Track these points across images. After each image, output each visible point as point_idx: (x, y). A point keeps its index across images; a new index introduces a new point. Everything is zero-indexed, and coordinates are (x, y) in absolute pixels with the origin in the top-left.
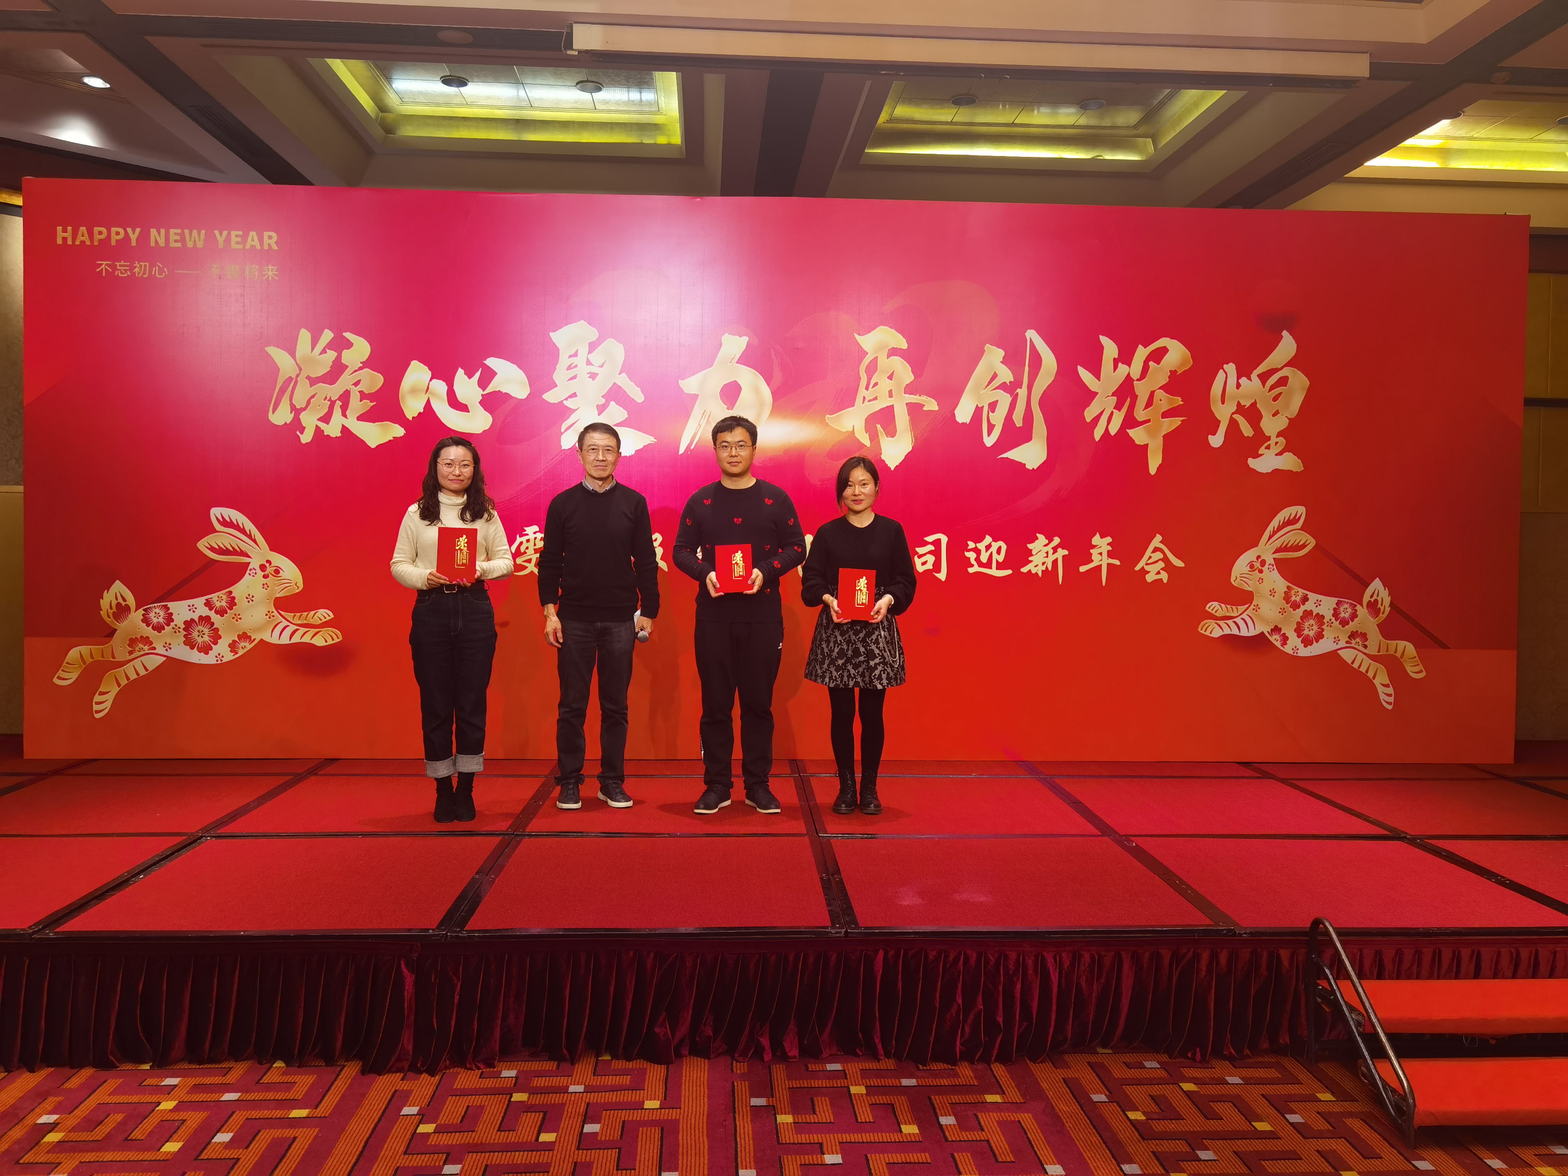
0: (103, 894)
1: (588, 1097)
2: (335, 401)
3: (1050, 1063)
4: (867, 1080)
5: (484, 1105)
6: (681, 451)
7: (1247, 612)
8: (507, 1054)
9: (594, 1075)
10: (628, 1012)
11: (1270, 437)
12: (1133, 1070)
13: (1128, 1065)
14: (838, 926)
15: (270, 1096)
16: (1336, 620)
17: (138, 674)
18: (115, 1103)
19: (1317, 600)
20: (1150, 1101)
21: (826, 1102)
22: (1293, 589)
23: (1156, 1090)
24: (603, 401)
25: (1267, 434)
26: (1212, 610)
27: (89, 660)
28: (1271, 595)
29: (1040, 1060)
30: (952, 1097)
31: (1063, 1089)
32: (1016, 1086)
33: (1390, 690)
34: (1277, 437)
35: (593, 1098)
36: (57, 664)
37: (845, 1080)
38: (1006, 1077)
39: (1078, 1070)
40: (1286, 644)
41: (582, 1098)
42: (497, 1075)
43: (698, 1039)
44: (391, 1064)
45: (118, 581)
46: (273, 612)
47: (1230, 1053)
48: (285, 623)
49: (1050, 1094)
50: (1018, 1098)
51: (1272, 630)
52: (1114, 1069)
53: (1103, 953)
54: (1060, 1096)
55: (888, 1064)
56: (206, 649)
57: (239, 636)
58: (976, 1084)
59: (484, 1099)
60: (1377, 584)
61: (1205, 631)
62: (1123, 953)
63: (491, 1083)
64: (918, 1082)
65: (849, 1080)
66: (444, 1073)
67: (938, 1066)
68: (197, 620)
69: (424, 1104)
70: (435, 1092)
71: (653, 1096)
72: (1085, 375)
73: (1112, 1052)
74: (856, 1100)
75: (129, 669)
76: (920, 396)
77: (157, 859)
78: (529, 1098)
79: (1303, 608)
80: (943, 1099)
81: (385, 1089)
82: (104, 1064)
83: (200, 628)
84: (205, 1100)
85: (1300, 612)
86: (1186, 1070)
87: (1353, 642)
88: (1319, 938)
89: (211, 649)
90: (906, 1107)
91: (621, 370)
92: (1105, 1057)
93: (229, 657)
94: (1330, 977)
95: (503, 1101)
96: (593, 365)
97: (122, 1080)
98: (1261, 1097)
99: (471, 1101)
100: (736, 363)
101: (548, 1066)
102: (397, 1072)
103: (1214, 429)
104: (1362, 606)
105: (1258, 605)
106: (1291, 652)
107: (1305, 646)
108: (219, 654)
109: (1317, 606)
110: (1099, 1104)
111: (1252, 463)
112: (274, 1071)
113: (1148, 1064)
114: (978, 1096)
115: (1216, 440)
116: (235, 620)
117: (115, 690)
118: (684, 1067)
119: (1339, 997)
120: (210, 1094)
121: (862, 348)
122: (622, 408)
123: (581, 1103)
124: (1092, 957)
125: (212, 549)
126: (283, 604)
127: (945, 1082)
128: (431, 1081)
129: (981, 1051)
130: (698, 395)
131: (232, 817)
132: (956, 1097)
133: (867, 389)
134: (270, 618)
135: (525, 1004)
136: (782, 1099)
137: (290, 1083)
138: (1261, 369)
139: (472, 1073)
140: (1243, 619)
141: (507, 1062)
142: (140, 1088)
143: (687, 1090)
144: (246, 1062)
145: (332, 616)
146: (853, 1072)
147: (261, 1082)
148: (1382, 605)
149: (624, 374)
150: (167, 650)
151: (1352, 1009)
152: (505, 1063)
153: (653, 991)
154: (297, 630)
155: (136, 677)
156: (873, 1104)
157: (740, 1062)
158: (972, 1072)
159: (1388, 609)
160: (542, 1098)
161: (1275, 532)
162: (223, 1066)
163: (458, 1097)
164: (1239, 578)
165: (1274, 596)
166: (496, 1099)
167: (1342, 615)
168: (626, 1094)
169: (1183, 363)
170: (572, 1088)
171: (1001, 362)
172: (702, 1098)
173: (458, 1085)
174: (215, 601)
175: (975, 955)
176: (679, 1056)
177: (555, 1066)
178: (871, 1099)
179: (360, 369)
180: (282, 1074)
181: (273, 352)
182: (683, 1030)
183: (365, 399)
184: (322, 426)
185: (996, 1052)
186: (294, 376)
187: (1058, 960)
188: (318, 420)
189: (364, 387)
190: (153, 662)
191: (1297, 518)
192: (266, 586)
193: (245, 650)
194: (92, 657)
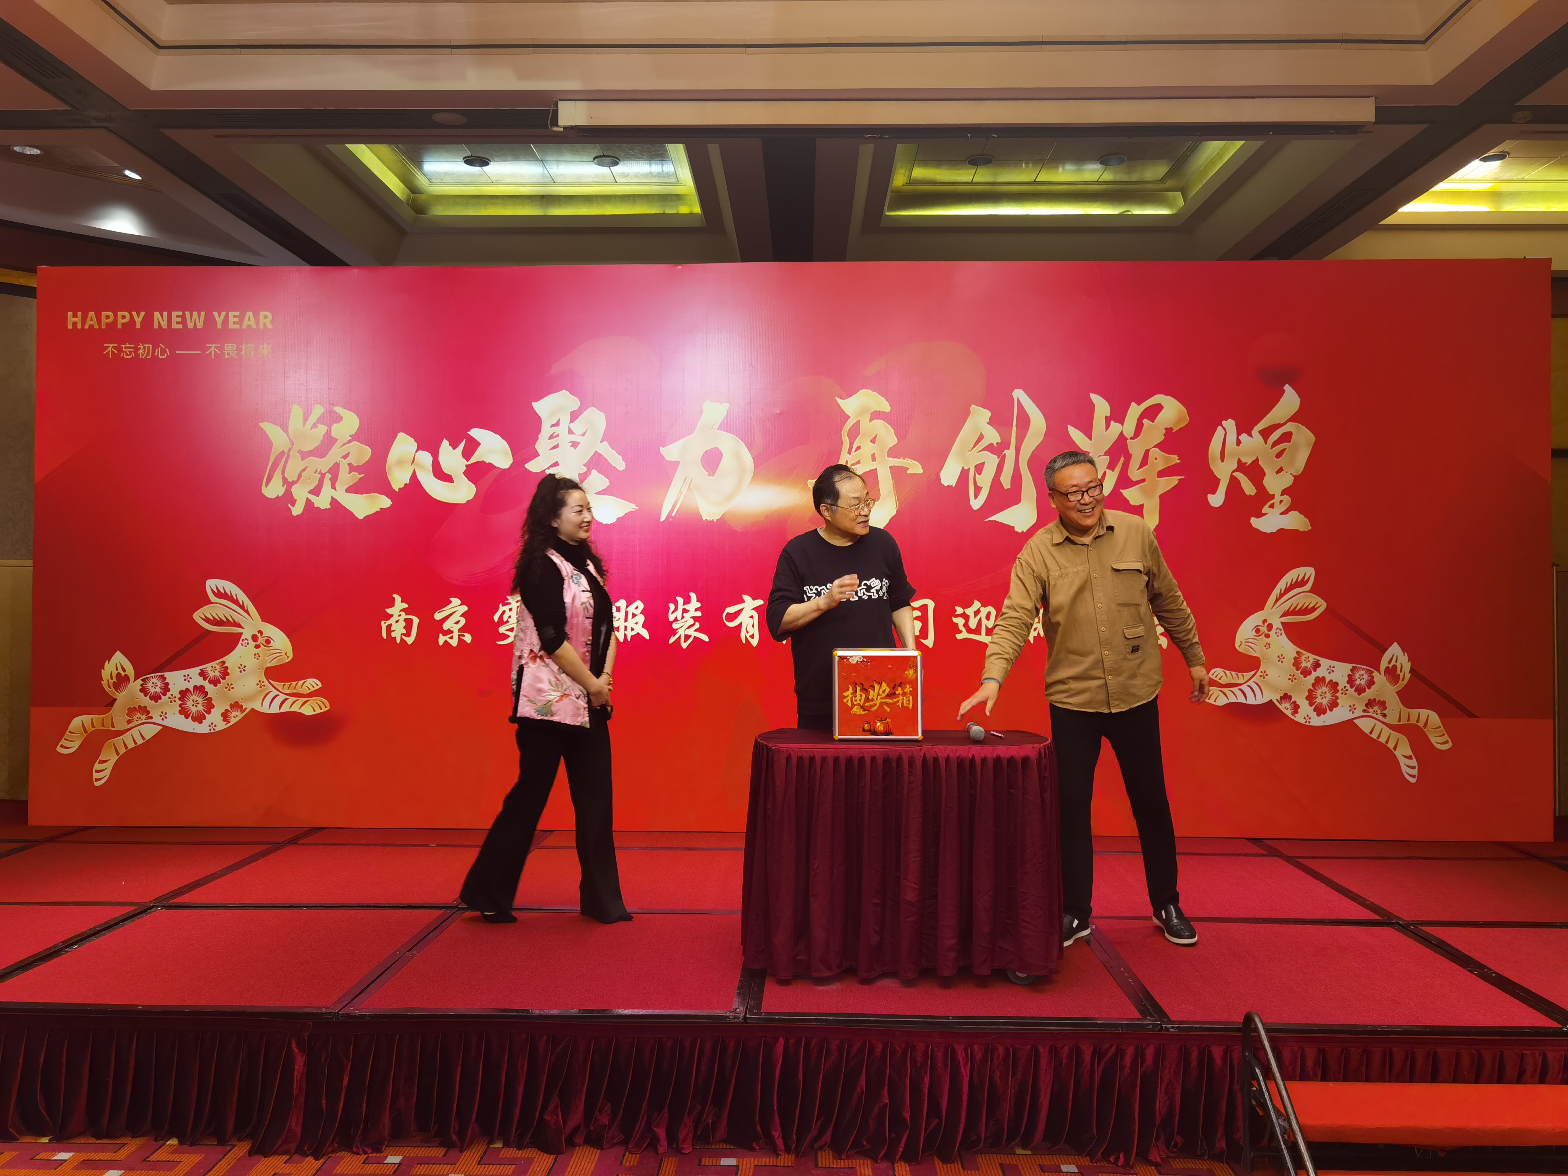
0: (30, 964)
2: (325, 474)
3: (960, 1163)
6: (663, 518)
7: (1253, 679)
8: (397, 1138)
9: (480, 1164)
10: (520, 1098)
11: (1274, 495)
13: (1043, 1169)
16: (1352, 687)
17: (135, 743)
19: (1330, 667)
22: (1303, 655)
24: (585, 469)
25: (1271, 493)
26: (1216, 677)
27: (90, 729)
28: (1279, 661)
29: (950, 1160)
33: (1414, 762)
34: (1281, 495)
36: (61, 730)
40: (1297, 713)
42: (381, 1162)
43: (592, 1128)
44: (277, 1145)
45: (118, 652)
46: (263, 682)
47: (1156, 1158)
48: (275, 692)
51: (1281, 698)
53: (1018, 1046)
55: (784, 1160)
56: (199, 718)
57: (232, 706)
60: (1395, 649)
61: (1209, 699)
62: (1040, 1047)
63: (371, 1169)
66: (330, 1157)
67: (838, 1164)
68: (192, 691)
72: (1075, 434)
75: (127, 738)
76: (904, 459)
77: (98, 929)
79: (1314, 675)
81: (265, 1172)
82: (5, 1136)
83: (195, 697)
85: (1311, 679)
87: (1371, 710)
88: (1251, 1034)
89: (205, 718)
91: (602, 438)
92: (1021, 1159)
93: (221, 726)
94: (1260, 1078)
96: (574, 434)
97: (16, 1153)
100: (718, 429)
101: (436, 1152)
102: (283, 1154)
103: (1213, 488)
104: (1379, 671)
105: (1265, 672)
106: (1303, 721)
107: (1318, 715)
108: (212, 724)
109: (1330, 673)
111: (1255, 522)
112: (165, 1149)
113: (1065, 1168)
115: (1216, 500)
116: (228, 689)
117: (114, 758)
118: (574, 1157)
119: (1267, 1099)
120: (94, 1171)
121: (844, 412)
122: (602, 477)
124: (1006, 1050)
125: (207, 620)
126: (275, 674)
128: (315, 1164)
129: (886, 1148)
130: (679, 462)
131: (193, 886)
133: (849, 453)
134: (261, 687)
135: (416, 1088)
137: (176, 1161)
138: (1262, 425)
139: (357, 1158)
140: (1249, 686)
141: (396, 1147)
142: (30, 1163)
144: (141, 1138)
145: (320, 685)
146: (746, 1168)
147: (149, 1159)
148: (1401, 671)
149: (605, 443)
150: (163, 719)
151: (1277, 1113)
152: (394, 1148)
153: (545, 1076)
154: (286, 699)
155: (134, 745)
157: (633, 1154)
158: (872, 1172)
159: (1408, 676)
161: (1282, 595)
162: (118, 1142)
164: (1243, 643)
165: (1282, 662)
167: (1358, 682)
169: (1180, 420)
171: (988, 423)
173: (338, 1169)
174: (209, 672)
175: (880, 1046)
176: (571, 1143)
177: (443, 1152)
179: (349, 442)
180: (171, 1153)
181: (266, 426)
182: (577, 1118)
183: (354, 471)
184: (313, 498)
185: (901, 1150)
186: (286, 450)
187: (969, 1051)
188: (309, 492)
189: (353, 460)
190: (150, 731)
191: (1305, 579)
192: (257, 655)
193: (237, 719)
194: (93, 726)
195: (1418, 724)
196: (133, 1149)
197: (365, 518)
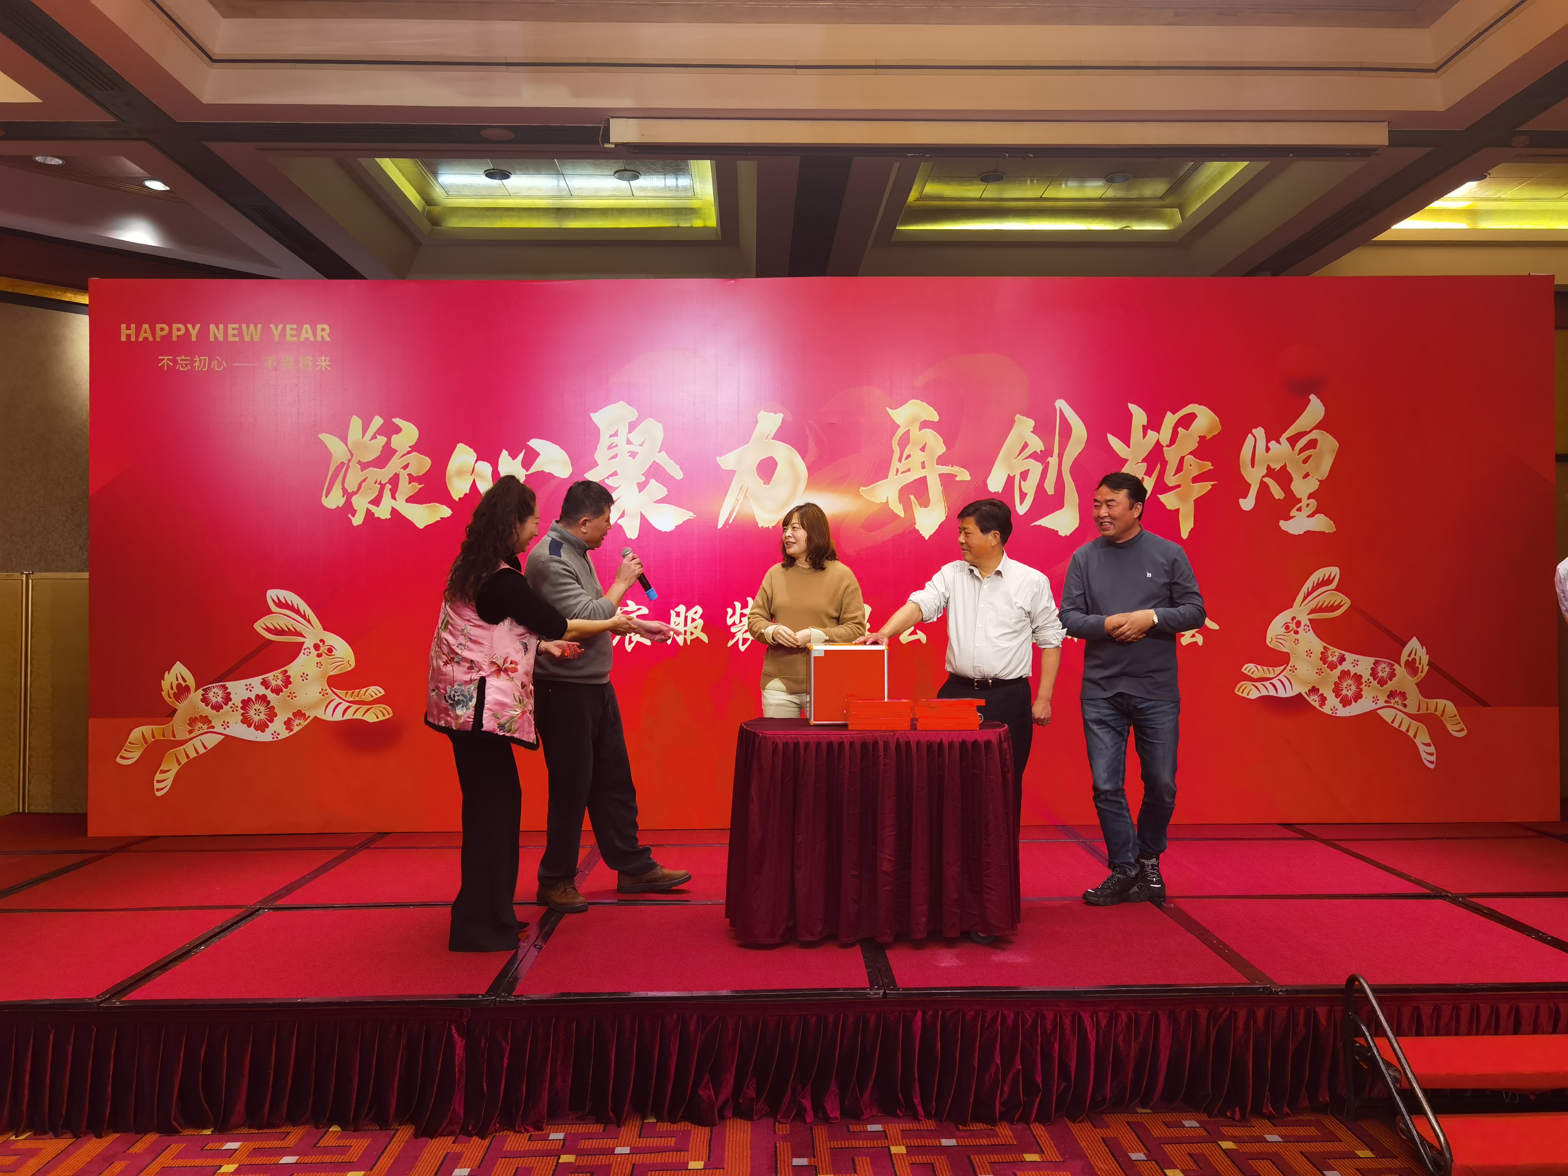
0: (167, 964)
1: (634, 1158)
2: (385, 484)
3: (1089, 1122)
4: (908, 1140)
5: (533, 1166)
6: (719, 527)
7: (1283, 673)
8: (555, 1116)
9: (639, 1138)
10: (673, 1075)
11: (1301, 499)
12: (1171, 1129)
13: (1168, 1125)
14: (876, 987)
15: (327, 1159)
16: (1375, 679)
17: (197, 752)
18: (178, 1167)
19: (1355, 660)
20: (1188, 1159)
21: (867, 1162)
22: (1330, 649)
23: (1195, 1148)
25: (1298, 497)
26: (1249, 672)
27: (151, 740)
28: (1307, 656)
29: (1079, 1120)
30: (991, 1156)
31: (1101, 1148)
32: (1054, 1145)
33: (1432, 749)
34: (1309, 498)
35: (639, 1159)
37: (886, 1141)
38: (1046, 1136)
39: (1117, 1129)
40: (1325, 704)
41: (628, 1159)
42: (546, 1138)
43: (741, 1101)
44: (443, 1126)
45: (178, 663)
46: (326, 690)
47: (1270, 1112)
48: (338, 700)
49: (1089, 1153)
50: (1059, 1158)
51: (1310, 691)
52: (1153, 1127)
53: (1140, 1012)
54: (1099, 1155)
55: (929, 1125)
56: (262, 727)
57: (294, 714)
58: (1015, 1143)
59: (533, 1161)
60: (1414, 644)
61: (1242, 693)
62: (1160, 1012)
63: (539, 1145)
64: (957, 1143)
65: (890, 1140)
66: (494, 1136)
67: (978, 1126)
68: (254, 699)
69: (475, 1165)
70: (485, 1154)
71: (697, 1157)
72: (1115, 442)
73: (1151, 1111)
74: (896, 1159)
75: (189, 748)
76: (952, 466)
77: (217, 930)
78: (576, 1160)
79: (1340, 668)
80: (982, 1158)
81: (437, 1152)
82: (167, 1129)
83: (257, 706)
84: (264, 1163)
85: (1337, 672)
86: (1226, 1129)
87: (1393, 701)
88: (1356, 995)
89: (268, 727)
90: (945, 1166)
91: (660, 448)
92: (1144, 1116)
93: (284, 734)
94: (1367, 1034)
95: (551, 1162)
96: (632, 444)
97: (185, 1145)
98: (1301, 1155)
99: (521, 1163)
100: (772, 439)
101: (594, 1128)
102: (449, 1136)
103: (1244, 492)
104: (1400, 664)
105: (1294, 666)
106: (1330, 713)
107: (1344, 706)
108: (275, 732)
109: (1354, 666)
110: (1138, 1163)
111: (1284, 525)
112: (331, 1135)
113: (1187, 1123)
114: (1017, 1155)
115: (1247, 504)
116: (290, 698)
117: (175, 768)
118: (728, 1129)
119: (1376, 1053)
120: (269, 1158)
121: (894, 421)
122: (661, 486)
123: (627, 1164)
124: (1129, 1016)
125: (268, 630)
126: (336, 682)
127: (984, 1142)
128: (482, 1144)
129: (1021, 1111)
130: (736, 471)
131: (290, 889)
132: (995, 1156)
133: (900, 460)
134: (323, 695)
135: (571, 1068)
136: (823, 1159)
137: (346, 1146)
138: (1290, 432)
139: (521, 1136)
140: (1279, 680)
141: (555, 1125)
142: (202, 1152)
143: (730, 1151)
144: (303, 1126)
145: (383, 693)
146: (893, 1132)
147: (318, 1146)
148: (1420, 664)
149: (663, 452)
150: (225, 729)
151: (1388, 1065)
152: (553, 1126)
153: (697, 1053)
154: (349, 707)
155: (196, 755)
156: (913, 1164)
157: (782, 1124)
158: (1012, 1132)
159: (1426, 668)
160: (589, 1160)
161: (1309, 593)
162: (281, 1131)
163: (507, 1159)
164: (1274, 640)
165: (1310, 657)
166: (544, 1160)
167: (1380, 674)
168: (671, 1155)
169: (1213, 428)
170: (618, 1150)
171: (1032, 432)
172: (745, 1158)
173: (507, 1147)
174: (271, 680)
175: (1012, 1015)
176: (722, 1117)
177: (602, 1128)
178: (911, 1159)
179: (409, 453)
180: (337, 1139)
181: (326, 438)
182: (726, 1092)
183: (414, 482)
184: (373, 508)
185: (1035, 1112)
186: (346, 461)
187: (1095, 1019)
188: (369, 503)
189: (413, 470)
190: (212, 740)
191: (1331, 578)
192: (319, 664)
193: (300, 728)
194: (153, 737)
195: (1436, 713)
196: (298, 1136)
197: (426, 527)
